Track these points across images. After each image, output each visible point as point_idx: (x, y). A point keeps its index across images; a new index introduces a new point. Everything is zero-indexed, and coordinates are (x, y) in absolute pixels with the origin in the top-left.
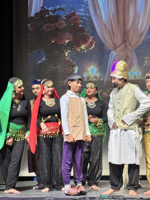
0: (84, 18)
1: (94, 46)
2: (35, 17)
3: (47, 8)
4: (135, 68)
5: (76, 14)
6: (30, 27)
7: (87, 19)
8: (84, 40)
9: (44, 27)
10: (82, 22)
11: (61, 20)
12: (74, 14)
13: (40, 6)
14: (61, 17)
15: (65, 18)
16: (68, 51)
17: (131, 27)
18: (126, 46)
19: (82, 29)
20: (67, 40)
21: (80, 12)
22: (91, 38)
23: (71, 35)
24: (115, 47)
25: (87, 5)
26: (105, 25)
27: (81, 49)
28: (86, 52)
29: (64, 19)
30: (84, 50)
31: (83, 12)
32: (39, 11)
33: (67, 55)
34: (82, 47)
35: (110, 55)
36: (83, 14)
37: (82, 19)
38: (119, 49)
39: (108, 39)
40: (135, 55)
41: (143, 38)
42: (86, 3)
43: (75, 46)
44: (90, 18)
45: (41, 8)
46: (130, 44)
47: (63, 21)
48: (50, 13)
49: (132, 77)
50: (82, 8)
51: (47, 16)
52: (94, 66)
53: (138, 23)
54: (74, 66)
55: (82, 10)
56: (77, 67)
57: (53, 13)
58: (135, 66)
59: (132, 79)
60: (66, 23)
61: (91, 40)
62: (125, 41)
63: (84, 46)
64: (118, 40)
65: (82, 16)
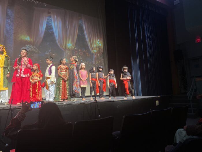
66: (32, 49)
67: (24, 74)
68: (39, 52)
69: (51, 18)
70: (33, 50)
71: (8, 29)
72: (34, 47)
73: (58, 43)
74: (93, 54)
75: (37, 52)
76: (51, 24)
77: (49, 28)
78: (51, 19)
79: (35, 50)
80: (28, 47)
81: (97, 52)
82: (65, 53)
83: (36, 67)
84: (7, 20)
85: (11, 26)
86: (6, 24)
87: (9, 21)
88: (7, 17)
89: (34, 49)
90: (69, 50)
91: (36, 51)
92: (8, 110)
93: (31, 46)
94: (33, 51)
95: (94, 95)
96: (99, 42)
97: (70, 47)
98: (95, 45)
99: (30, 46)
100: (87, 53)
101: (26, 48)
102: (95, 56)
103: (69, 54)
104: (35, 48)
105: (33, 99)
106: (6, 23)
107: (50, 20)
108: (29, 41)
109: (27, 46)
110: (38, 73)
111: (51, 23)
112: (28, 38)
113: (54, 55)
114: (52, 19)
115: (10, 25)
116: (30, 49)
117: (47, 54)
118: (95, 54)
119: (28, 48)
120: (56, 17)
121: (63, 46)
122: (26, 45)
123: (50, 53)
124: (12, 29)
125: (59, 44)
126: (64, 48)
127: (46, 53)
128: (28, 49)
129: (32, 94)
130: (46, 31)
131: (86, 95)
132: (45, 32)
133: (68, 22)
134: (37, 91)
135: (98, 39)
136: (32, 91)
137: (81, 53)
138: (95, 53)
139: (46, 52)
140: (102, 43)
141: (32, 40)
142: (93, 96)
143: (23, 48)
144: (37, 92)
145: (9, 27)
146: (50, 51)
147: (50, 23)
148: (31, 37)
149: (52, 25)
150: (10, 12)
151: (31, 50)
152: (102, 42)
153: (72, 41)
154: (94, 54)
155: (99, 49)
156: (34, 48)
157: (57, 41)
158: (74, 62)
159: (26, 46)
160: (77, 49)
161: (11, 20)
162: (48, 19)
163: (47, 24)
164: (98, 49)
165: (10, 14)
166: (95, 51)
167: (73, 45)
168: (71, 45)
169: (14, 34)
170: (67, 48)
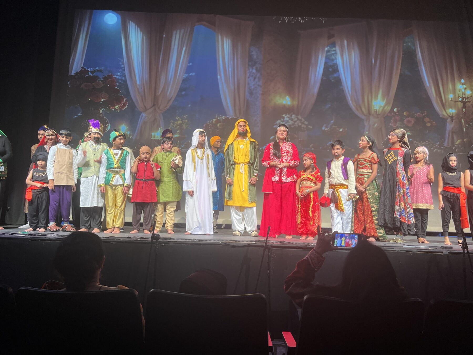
0: (120, 81)
1: (126, 106)
2: (75, 76)
3: (87, 69)
4: (161, 129)
5: (113, 77)
6: (70, 84)
7: (122, 82)
8: (119, 100)
9: (83, 86)
10: (118, 84)
11: (99, 81)
12: (111, 77)
13: (81, 66)
14: (99, 78)
15: (103, 79)
16: (103, 109)
17: (161, 93)
18: (155, 109)
19: (118, 91)
20: (102, 99)
21: (117, 75)
22: (125, 99)
23: (107, 95)
24: (146, 110)
25: (124, 70)
26: (138, 89)
27: (115, 108)
28: (119, 111)
29: (101, 80)
30: (117, 110)
31: (120, 76)
32: (80, 70)
33: (101, 113)
34: (116, 107)
35: (141, 116)
36: (120, 78)
37: (118, 82)
38: (149, 111)
39: (139, 102)
40: (162, 117)
41: (170, 103)
42: (123, 69)
43: (110, 106)
44: (125, 81)
45: (82, 68)
46: (159, 108)
47: (100, 82)
48: (90, 73)
49: (158, 137)
50: (119, 72)
51: (87, 76)
52: (125, 125)
53: (168, 90)
54: (107, 123)
55: (119, 74)
56: (110, 125)
57: (93, 74)
58: (162, 127)
59: (158, 139)
60: (103, 84)
61: (124, 101)
62: (154, 105)
63: (118, 106)
64: (149, 103)
65: (118, 79)
66: (295, 122)
67: (288, 176)
68: (309, 127)
69: (335, 47)
70: (298, 123)
71: (253, 87)
72: (300, 117)
73: (350, 102)
74: (447, 119)
75: (305, 127)
76: (335, 62)
77: (330, 70)
78: (334, 49)
79: (300, 124)
80: (288, 119)
81: (458, 114)
82: (366, 124)
83: (309, 161)
84: (251, 70)
85: (257, 80)
86: (249, 77)
87: (254, 71)
88: (250, 64)
89: (298, 121)
90: (377, 115)
91: (303, 126)
92: (263, 249)
93: (293, 115)
94: (297, 126)
95: (455, 231)
96: (465, 86)
97: (381, 109)
98: (451, 96)
99: (291, 116)
100: (427, 119)
101: (283, 121)
102: (452, 125)
103: (376, 125)
104: (301, 120)
105: (302, 230)
106: (248, 75)
107: (333, 52)
108: (289, 106)
109: (286, 117)
110: (313, 173)
111: (336, 58)
112: (286, 101)
113: (341, 130)
114: (338, 49)
115: (255, 78)
116: (291, 122)
117: (326, 129)
118: (452, 120)
119: (288, 121)
120: (345, 42)
121: (363, 109)
122: (284, 115)
123: (333, 126)
124: (259, 85)
125: (352, 104)
126: (365, 111)
127: (323, 128)
128: (288, 123)
129: (299, 218)
130: (324, 78)
131: (429, 229)
132: (323, 83)
134: (310, 212)
135: (461, 78)
136: (301, 213)
137: (409, 122)
138: (452, 118)
139: (324, 126)
141: (295, 103)
142: (451, 234)
143: (278, 122)
144: (311, 214)
145: (253, 83)
146: (332, 122)
147: (333, 60)
148: (293, 98)
149: (336, 64)
150: (255, 53)
151: (293, 124)
153: (386, 93)
154: (449, 120)
155: (464, 103)
156: (298, 119)
157: (349, 98)
158: (397, 146)
159: (284, 118)
160: (398, 111)
161: (257, 70)
162: (328, 51)
163: (326, 63)
164: (460, 105)
165: (255, 57)
166: (452, 111)
167: (387, 104)
168: (383, 103)
169: (262, 94)
170: (373, 112)
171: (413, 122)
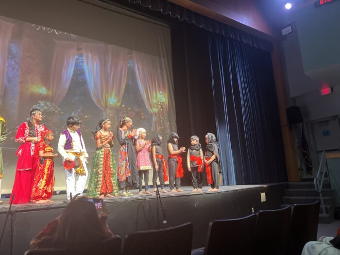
66: (50, 107)
68: (62, 112)
71: (11, 76)
72: (54, 104)
73: (93, 97)
75: (58, 112)
76: (82, 67)
77: (79, 73)
81: (158, 112)
82: (104, 114)
84: (10, 62)
85: (15, 70)
86: (7, 67)
87: (13, 63)
88: (9, 56)
90: (112, 108)
91: (56, 111)
93: (48, 103)
94: (51, 111)
96: (162, 96)
97: (114, 104)
98: (155, 101)
100: (142, 114)
101: (39, 106)
103: (111, 115)
106: (7, 65)
107: (81, 61)
108: (45, 94)
109: (41, 103)
111: (83, 65)
112: (43, 90)
113: (86, 117)
114: (84, 59)
116: (46, 108)
120: (90, 55)
121: (102, 103)
123: (80, 114)
124: (17, 75)
125: (95, 100)
126: (103, 105)
128: (43, 108)
130: (74, 78)
133: (110, 64)
135: (160, 90)
137: (132, 114)
138: (155, 114)
140: (167, 97)
141: (50, 93)
143: (34, 106)
145: (12, 73)
146: (79, 110)
148: (48, 89)
150: (14, 48)
151: (48, 110)
152: (167, 95)
153: (118, 94)
155: (162, 106)
156: (52, 106)
157: (92, 95)
160: (125, 106)
161: (15, 62)
162: (77, 59)
164: (160, 106)
166: (155, 110)
167: (118, 101)
168: (115, 101)
169: (20, 83)
170: (109, 105)
171: (134, 115)
